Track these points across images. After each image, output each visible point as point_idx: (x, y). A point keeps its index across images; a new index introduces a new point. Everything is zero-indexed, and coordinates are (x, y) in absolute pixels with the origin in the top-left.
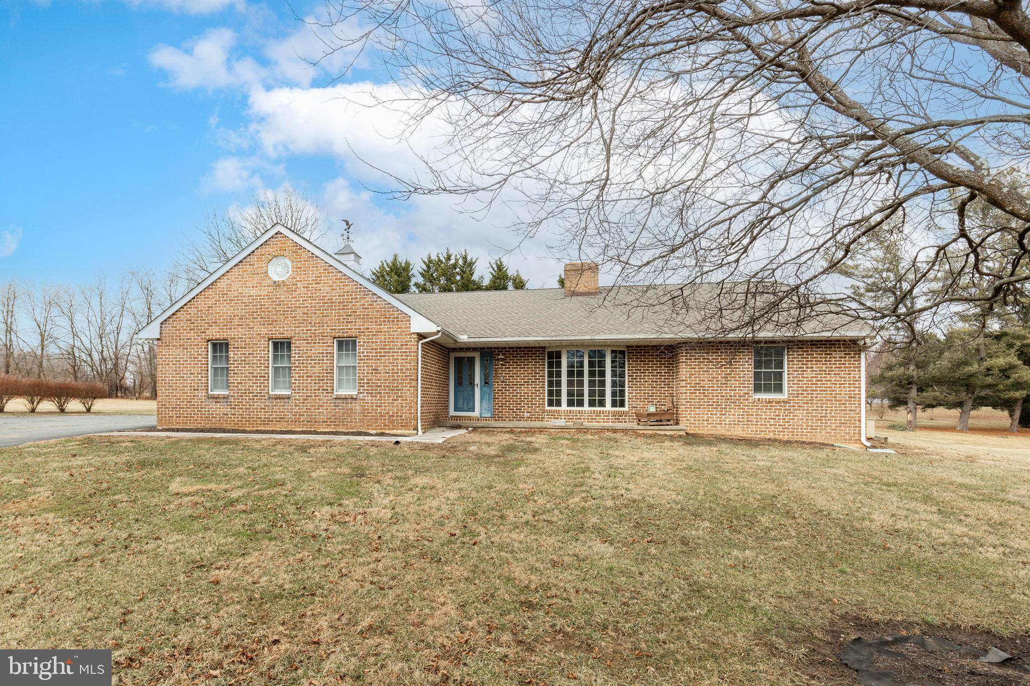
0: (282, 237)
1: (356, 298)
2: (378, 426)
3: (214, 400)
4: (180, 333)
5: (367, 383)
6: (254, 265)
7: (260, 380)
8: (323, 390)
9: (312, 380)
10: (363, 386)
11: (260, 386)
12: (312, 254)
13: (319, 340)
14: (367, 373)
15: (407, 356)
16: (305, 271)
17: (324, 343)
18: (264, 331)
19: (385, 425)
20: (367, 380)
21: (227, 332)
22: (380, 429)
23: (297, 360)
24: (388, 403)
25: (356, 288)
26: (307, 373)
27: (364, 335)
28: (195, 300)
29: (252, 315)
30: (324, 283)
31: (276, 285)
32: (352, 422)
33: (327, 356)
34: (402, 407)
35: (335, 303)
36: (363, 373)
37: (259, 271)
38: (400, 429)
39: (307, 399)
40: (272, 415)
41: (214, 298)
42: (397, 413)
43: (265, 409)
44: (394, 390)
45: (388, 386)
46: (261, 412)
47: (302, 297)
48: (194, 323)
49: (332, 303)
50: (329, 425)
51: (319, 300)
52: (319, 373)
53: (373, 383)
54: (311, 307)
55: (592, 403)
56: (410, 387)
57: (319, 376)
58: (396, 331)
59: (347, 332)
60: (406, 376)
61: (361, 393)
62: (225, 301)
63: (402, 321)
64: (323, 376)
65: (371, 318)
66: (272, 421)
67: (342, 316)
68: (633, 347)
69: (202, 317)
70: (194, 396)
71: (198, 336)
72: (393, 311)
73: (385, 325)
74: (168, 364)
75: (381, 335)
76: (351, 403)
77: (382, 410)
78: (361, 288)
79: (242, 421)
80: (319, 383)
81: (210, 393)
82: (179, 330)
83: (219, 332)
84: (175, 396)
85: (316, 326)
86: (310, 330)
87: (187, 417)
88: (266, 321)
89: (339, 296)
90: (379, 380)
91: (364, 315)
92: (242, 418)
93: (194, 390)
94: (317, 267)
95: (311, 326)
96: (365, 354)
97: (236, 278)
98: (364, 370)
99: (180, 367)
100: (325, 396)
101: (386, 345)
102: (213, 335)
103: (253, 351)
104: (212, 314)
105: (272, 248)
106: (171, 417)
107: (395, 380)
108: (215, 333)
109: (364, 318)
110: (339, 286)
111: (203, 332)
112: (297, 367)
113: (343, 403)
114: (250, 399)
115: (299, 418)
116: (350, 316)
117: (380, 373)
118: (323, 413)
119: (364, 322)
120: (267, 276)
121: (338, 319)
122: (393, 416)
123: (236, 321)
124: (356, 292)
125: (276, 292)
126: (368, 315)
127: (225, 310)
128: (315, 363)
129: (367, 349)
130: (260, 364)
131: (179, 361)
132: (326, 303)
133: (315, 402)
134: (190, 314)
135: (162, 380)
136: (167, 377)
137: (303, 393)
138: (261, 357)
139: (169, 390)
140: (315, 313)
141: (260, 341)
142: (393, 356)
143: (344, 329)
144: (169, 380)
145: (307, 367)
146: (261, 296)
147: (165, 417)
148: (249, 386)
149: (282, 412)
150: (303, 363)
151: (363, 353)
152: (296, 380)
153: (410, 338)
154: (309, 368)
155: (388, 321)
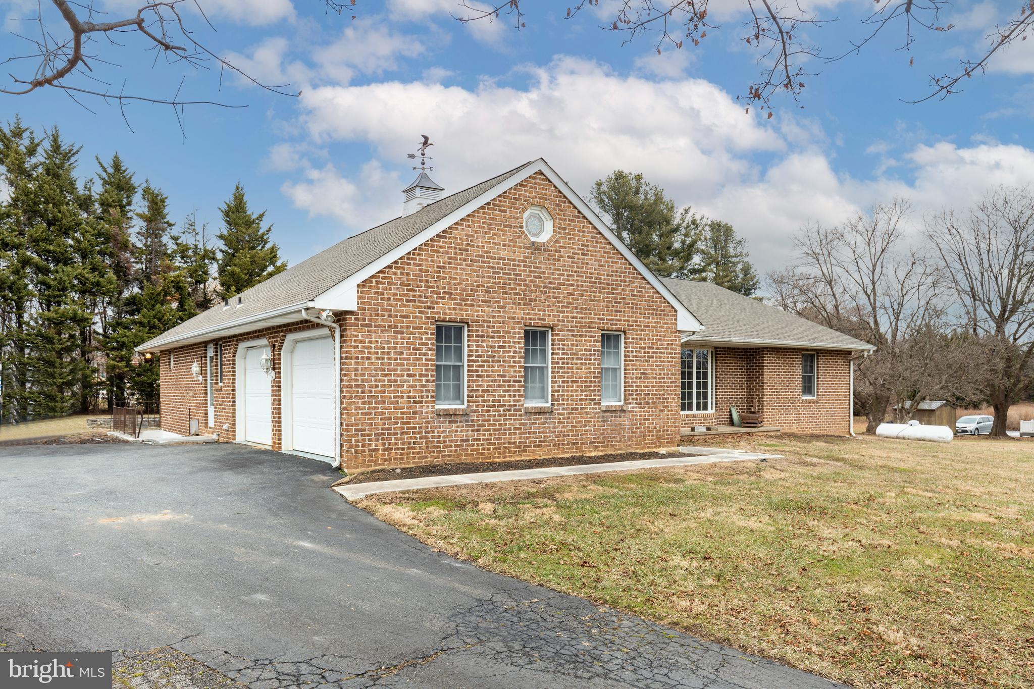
0: (543, 180)
1: (625, 281)
2: (646, 444)
3: (448, 419)
4: (389, 305)
5: (637, 391)
6: (505, 211)
7: (514, 386)
8: (590, 400)
9: (578, 386)
10: (632, 395)
11: (515, 396)
12: (579, 212)
13: (586, 331)
14: (636, 378)
15: (672, 358)
16: (570, 234)
17: (591, 337)
18: (520, 314)
19: (653, 443)
20: (637, 386)
21: (467, 310)
22: (648, 447)
23: (561, 359)
24: (656, 415)
25: (625, 268)
26: (572, 377)
27: (633, 330)
28: (417, 252)
29: (504, 288)
30: (591, 255)
31: (536, 247)
32: (620, 441)
33: (595, 355)
34: (668, 419)
35: (604, 283)
36: (632, 378)
37: (513, 222)
38: (666, 446)
39: (572, 413)
40: (529, 438)
41: (447, 253)
42: (664, 427)
43: (520, 429)
44: (660, 399)
45: (655, 395)
46: (515, 434)
47: (566, 270)
48: (414, 291)
49: (600, 283)
50: (596, 447)
51: (587, 277)
52: (586, 377)
53: (641, 391)
54: (578, 286)
55: (698, 408)
56: (675, 395)
57: (586, 382)
58: (663, 327)
59: (616, 324)
60: (672, 382)
61: (630, 403)
62: (465, 260)
63: (668, 315)
64: (590, 382)
65: (640, 309)
66: (530, 446)
67: (611, 302)
68: (719, 348)
69: (427, 281)
70: (414, 413)
71: (420, 312)
72: (661, 302)
73: (653, 318)
74: (368, 358)
75: (649, 331)
76: (620, 417)
77: (650, 423)
78: (630, 269)
79: (489, 449)
80: (586, 391)
81: (437, 407)
82: (389, 299)
83: (455, 309)
84: (382, 413)
85: (582, 313)
86: (576, 318)
87: (403, 449)
88: (522, 299)
89: (608, 275)
90: (647, 386)
91: (633, 304)
92: (489, 444)
93: (415, 402)
94: (584, 232)
95: (577, 313)
96: (634, 354)
97: (480, 227)
98: (633, 374)
99: (390, 364)
100: (593, 409)
101: (653, 344)
102: (445, 314)
103: (505, 342)
104: (444, 278)
105: (530, 192)
106: (374, 450)
107: (661, 386)
108: (447, 310)
109: (632, 308)
110: (608, 262)
111: (429, 308)
112: (561, 368)
113: (612, 417)
114: (500, 416)
115: (563, 440)
116: (620, 303)
117: (648, 378)
118: (590, 431)
119: (633, 312)
120: (523, 232)
121: (607, 306)
122: (660, 431)
123: (481, 295)
124: (625, 273)
125: (536, 258)
126: (637, 304)
127: (463, 274)
128: (581, 364)
129: (636, 348)
130: (514, 362)
131: (389, 354)
132: (594, 282)
133: (582, 417)
134: (408, 274)
135: (358, 386)
136: (367, 381)
137: (568, 404)
138: (515, 352)
139: (370, 403)
140: (582, 295)
141: (514, 328)
142: (660, 357)
143: (612, 320)
144: (371, 387)
145: (572, 368)
146: (514, 260)
147: (364, 451)
148: (500, 396)
149: (543, 432)
150: (568, 363)
151: (632, 352)
152: (559, 386)
153: (675, 336)
154: (575, 371)
155: (656, 314)
